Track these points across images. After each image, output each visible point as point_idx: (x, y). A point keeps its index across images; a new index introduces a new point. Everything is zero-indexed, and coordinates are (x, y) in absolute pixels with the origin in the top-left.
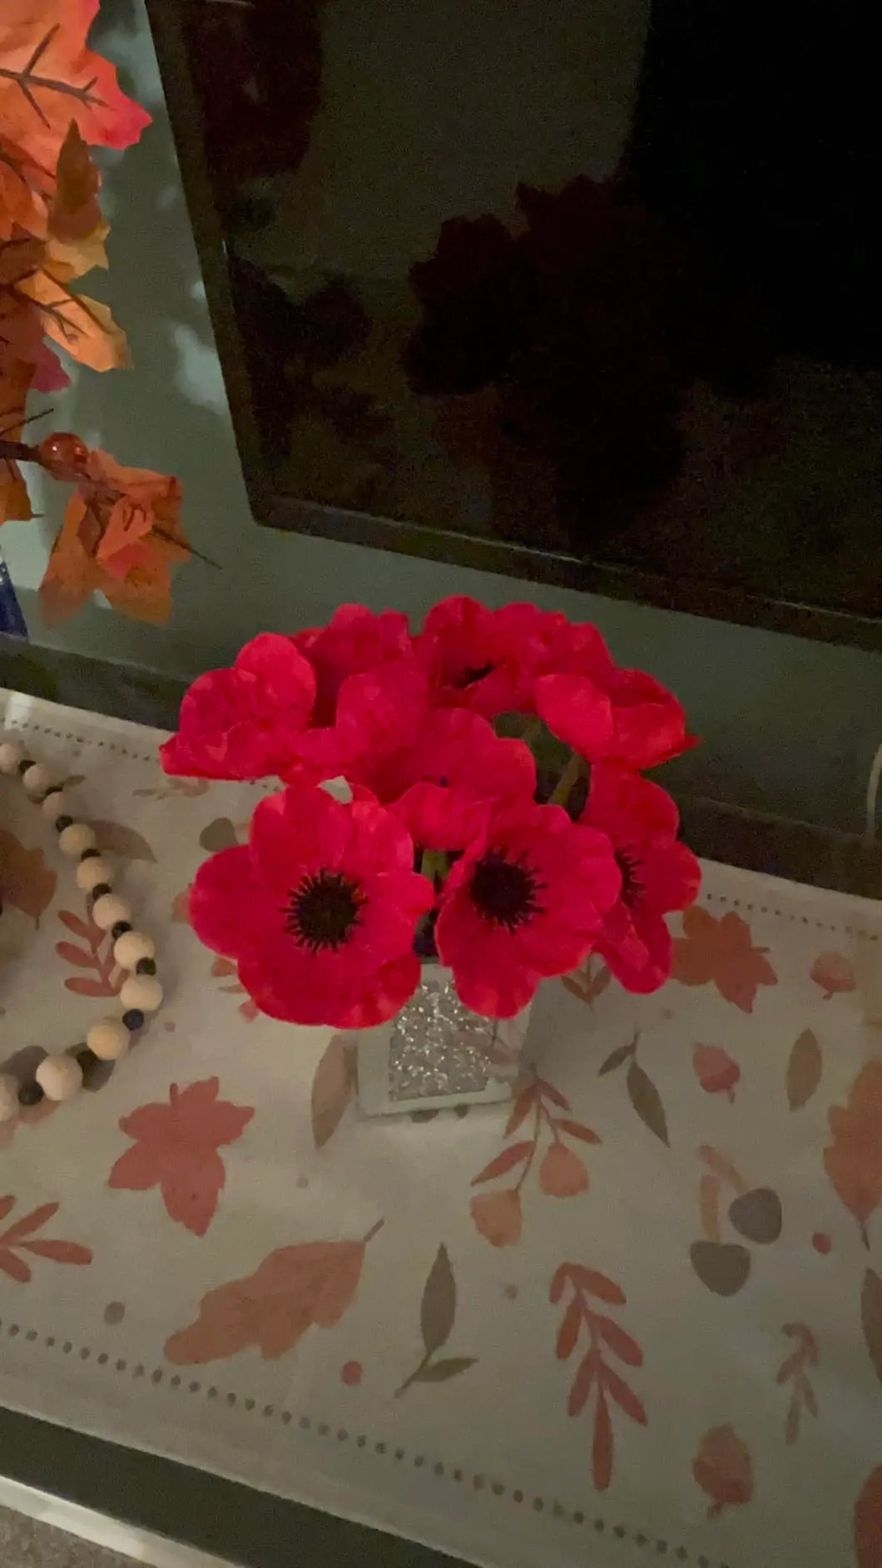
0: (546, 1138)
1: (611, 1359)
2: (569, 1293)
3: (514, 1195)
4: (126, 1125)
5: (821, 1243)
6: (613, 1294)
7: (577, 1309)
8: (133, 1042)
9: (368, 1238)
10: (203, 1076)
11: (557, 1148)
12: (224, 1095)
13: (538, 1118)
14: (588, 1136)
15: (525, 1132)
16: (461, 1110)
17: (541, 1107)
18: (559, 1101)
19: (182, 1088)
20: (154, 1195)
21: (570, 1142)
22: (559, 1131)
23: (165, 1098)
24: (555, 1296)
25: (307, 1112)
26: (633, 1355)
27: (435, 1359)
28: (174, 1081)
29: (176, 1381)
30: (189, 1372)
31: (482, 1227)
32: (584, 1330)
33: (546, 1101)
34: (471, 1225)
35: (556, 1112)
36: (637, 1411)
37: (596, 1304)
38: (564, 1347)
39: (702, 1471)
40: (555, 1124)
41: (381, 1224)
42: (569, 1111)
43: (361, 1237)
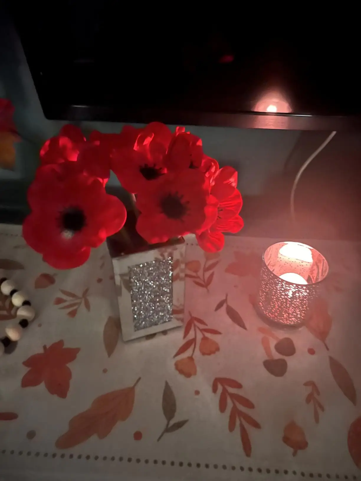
0: (199, 336)
1: (241, 408)
2: (220, 388)
3: (191, 358)
5: (311, 352)
6: (238, 385)
7: (225, 392)
9: (135, 385)
10: (57, 341)
11: (205, 339)
12: (66, 345)
13: (195, 330)
14: (215, 332)
15: (191, 335)
16: (165, 332)
17: (195, 326)
18: (203, 323)
19: (48, 347)
20: (42, 387)
21: (208, 335)
22: (204, 333)
23: (41, 351)
24: (215, 390)
25: (102, 344)
26: (249, 404)
27: (172, 422)
28: (45, 344)
29: (63, 456)
31: (180, 372)
32: (229, 401)
33: (197, 324)
34: (177, 372)
35: (202, 327)
36: (256, 425)
37: (231, 390)
38: (222, 407)
39: (286, 440)
40: (202, 330)
41: (140, 379)
42: (207, 325)
43: (132, 385)
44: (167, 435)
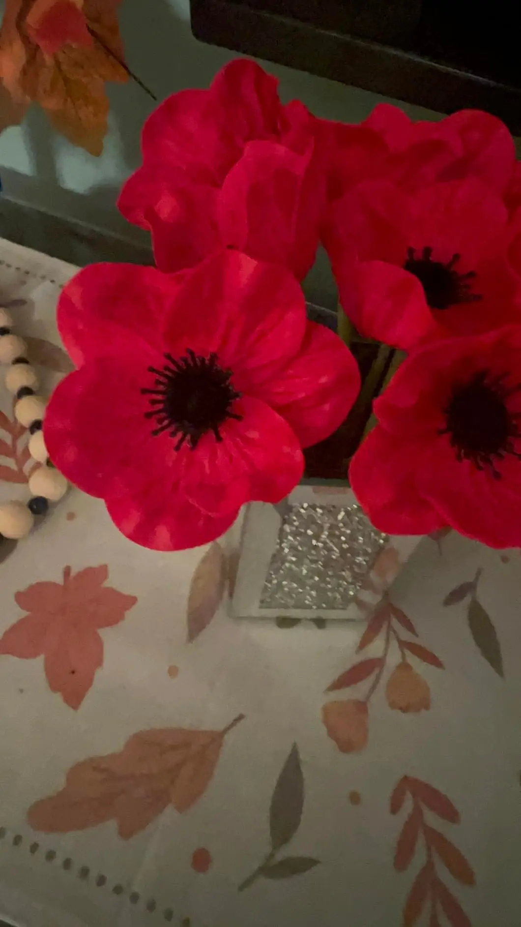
0: (394, 658)
1: (444, 874)
2: (408, 805)
3: (362, 707)
4: (22, 598)
6: (449, 813)
7: (414, 822)
8: (36, 525)
9: (228, 730)
10: (95, 563)
11: (404, 666)
13: (388, 638)
14: (432, 659)
15: (376, 649)
16: (320, 623)
17: (390, 627)
18: (409, 626)
19: (74, 572)
20: (36, 666)
21: (413, 660)
22: (407, 653)
23: (59, 579)
24: (395, 806)
25: (183, 607)
26: (465, 875)
27: (280, 856)
28: (69, 564)
29: (34, 848)
30: (46, 840)
31: (332, 732)
32: (421, 844)
33: (395, 622)
34: (324, 730)
35: (405, 635)
37: (431, 819)
38: (403, 858)
40: (403, 645)
41: (241, 717)
42: (417, 636)
43: (221, 727)
44: (263, 882)
